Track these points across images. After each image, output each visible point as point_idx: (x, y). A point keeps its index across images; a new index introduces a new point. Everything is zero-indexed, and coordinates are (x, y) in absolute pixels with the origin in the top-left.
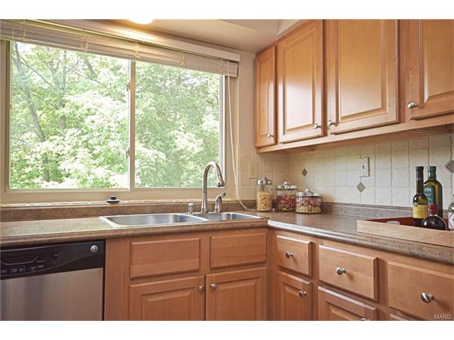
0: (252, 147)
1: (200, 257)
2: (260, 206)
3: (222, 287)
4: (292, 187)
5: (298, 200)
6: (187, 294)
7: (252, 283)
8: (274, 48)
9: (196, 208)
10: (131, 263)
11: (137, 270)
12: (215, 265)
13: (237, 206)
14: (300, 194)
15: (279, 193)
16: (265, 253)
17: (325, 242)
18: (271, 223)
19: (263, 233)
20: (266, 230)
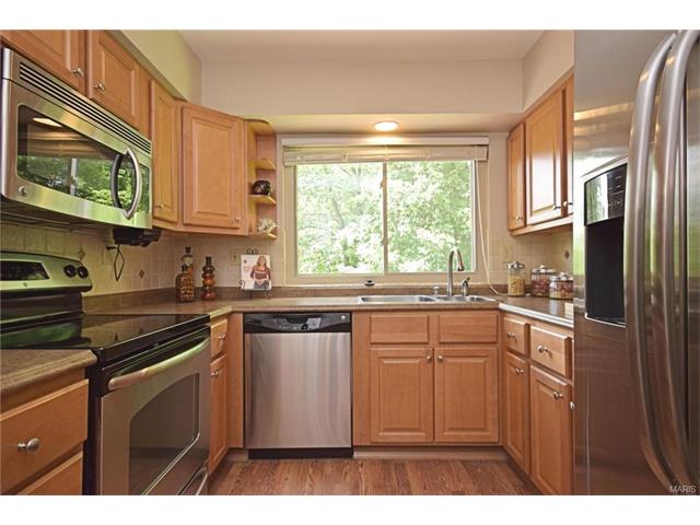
0: (505, 229)
1: (428, 331)
2: (511, 291)
3: (450, 360)
4: (550, 271)
5: (552, 285)
6: (417, 361)
7: (481, 361)
8: (522, 126)
9: (442, 291)
10: (371, 332)
11: (375, 337)
12: (442, 340)
13: (487, 291)
14: (554, 278)
15: (534, 278)
16: (495, 333)
17: (537, 323)
18: (502, 306)
19: (493, 314)
20: (497, 312)
